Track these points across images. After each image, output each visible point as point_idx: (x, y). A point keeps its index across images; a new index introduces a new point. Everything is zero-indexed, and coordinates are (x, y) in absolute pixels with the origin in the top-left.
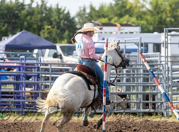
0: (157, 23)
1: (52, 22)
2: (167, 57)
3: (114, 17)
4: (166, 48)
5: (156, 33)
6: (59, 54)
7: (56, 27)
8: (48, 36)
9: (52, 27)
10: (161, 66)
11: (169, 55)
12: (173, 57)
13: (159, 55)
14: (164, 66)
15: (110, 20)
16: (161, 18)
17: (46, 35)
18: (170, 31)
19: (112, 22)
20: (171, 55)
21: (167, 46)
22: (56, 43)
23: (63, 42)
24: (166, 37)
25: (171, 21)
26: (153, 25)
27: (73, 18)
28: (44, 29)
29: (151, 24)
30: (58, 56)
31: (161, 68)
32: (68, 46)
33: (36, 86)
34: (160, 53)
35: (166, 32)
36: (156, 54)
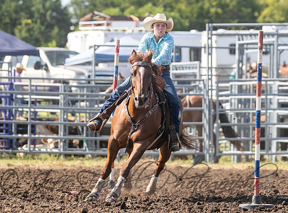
0: (195, 15)
1: (34, 13)
2: (210, 68)
3: (129, 7)
4: (209, 54)
5: (193, 32)
6: (43, 64)
7: (39, 21)
8: (27, 35)
9: (33, 22)
10: (202, 82)
11: (214, 65)
12: (220, 68)
13: (198, 66)
14: (205, 83)
15: (123, 10)
16: (202, 8)
17: (24, 34)
18: (215, 28)
19: (126, 13)
20: (218, 65)
21: (210, 52)
22: (40, 46)
23: (50, 44)
24: (209, 38)
25: (217, 13)
26: (189, 18)
27: (66, 8)
28: (20, 24)
29: (187, 17)
30: (43, 66)
31: (202, 85)
32: (57, 52)
33: (8, 113)
34: (201, 62)
35: (209, 30)
36: (194, 64)
